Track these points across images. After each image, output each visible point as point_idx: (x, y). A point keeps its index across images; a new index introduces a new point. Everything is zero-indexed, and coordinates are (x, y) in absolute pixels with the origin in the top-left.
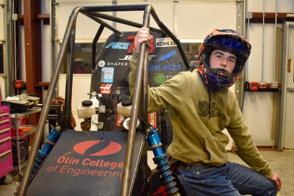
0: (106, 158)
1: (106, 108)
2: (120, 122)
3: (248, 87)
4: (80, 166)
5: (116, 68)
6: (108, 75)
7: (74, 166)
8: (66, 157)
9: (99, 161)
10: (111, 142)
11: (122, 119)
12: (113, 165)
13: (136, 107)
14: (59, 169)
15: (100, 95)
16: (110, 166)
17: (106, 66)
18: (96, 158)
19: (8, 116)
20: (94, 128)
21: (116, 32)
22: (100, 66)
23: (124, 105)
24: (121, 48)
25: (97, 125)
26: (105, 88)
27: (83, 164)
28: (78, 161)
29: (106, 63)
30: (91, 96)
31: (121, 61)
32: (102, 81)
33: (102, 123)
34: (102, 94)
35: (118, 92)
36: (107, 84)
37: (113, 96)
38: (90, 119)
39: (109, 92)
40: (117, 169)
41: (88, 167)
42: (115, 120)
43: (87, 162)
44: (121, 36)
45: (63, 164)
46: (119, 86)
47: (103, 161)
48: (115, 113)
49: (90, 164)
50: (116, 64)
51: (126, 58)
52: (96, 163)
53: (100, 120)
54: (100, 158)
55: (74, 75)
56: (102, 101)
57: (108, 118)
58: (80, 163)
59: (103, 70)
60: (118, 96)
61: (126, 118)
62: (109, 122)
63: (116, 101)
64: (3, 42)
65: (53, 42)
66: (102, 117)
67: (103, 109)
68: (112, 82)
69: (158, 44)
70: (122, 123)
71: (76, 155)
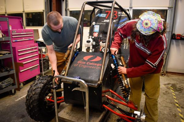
0: (96, 62)
1: (96, 43)
2: (101, 49)
3: (175, 37)
4: (86, 64)
5: (100, 26)
6: (97, 28)
7: (84, 64)
8: (81, 61)
9: (93, 63)
10: (98, 57)
11: (102, 48)
12: (98, 65)
13: (107, 44)
14: (78, 65)
15: (93, 37)
16: (97, 65)
17: (96, 24)
18: (92, 62)
19: (37, 48)
20: (91, 51)
21: (101, 9)
22: (93, 24)
23: (102, 42)
24: (103, 16)
25: (92, 50)
26: (95, 34)
27: (87, 64)
28: (85, 63)
29: (96, 23)
30: (89, 38)
31: (103, 22)
32: (94, 31)
33: (94, 49)
34: (94, 37)
35: (101, 36)
36: (96, 32)
37: (99, 38)
38: (90, 47)
39: (97, 36)
40: (99, 66)
41: (89, 65)
42: (99, 48)
43: (88, 63)
44: (103, 11)
45: (80, 63)
46: (101, 33)
47: (94, 63)
48: (99, 45)
49: (90, 64)
50: (100, 24)
51: (105, 21)
52: (92, 64)
53: (93, 48)
54: (93, 62)
55: (84, 27)
56: (94, 40)
57: (96, 47)
58: (86, 63)
59: (94, 26)
60: (101, 38)
61: (103, 48)
62: (96, 49)
63: (100, 40)
64: (44, 11)
65: (66, 10)
66: (94, 47)
67: (94, 43)
68: (98, 31)
69: (119, 14)
70: (102, 50)
71: (84, 61)
